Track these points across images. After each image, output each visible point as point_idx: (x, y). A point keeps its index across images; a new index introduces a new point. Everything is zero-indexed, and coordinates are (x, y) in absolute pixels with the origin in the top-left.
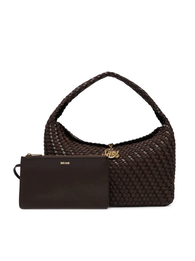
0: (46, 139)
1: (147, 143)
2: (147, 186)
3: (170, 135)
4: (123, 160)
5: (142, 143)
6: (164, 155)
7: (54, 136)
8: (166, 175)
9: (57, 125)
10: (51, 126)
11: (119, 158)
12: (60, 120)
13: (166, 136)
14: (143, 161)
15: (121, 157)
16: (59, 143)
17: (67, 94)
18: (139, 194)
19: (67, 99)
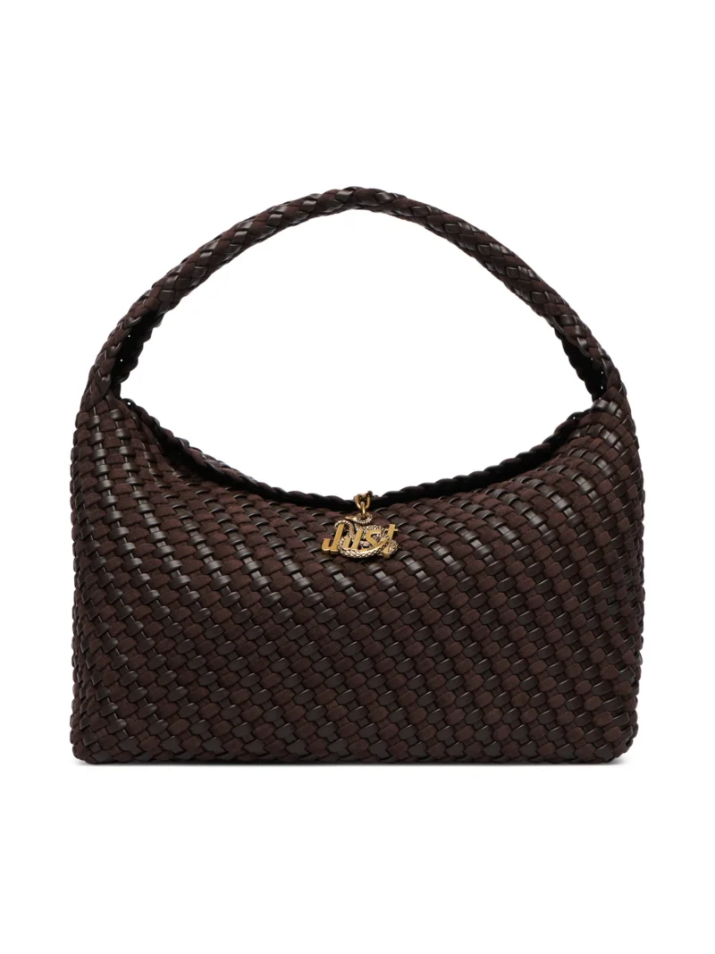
0: (80, 474)
1: (521, 488)
2: (515, 677)
3: (620, 453)
4: (414, 565)
5: (498, 492)
6: (591, 543)
7: (114, 465)
8: (600, 630)
9: (121, 412)
10: (101, 420)
11: (393, 556)
12: (130, 389)
13: (601, 457)
14: (500, 567)
15: (405, 554)
16: (138, 494)
17: (160, 274)
18: (481, 709)
19: (157, 297)
